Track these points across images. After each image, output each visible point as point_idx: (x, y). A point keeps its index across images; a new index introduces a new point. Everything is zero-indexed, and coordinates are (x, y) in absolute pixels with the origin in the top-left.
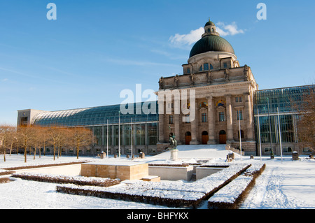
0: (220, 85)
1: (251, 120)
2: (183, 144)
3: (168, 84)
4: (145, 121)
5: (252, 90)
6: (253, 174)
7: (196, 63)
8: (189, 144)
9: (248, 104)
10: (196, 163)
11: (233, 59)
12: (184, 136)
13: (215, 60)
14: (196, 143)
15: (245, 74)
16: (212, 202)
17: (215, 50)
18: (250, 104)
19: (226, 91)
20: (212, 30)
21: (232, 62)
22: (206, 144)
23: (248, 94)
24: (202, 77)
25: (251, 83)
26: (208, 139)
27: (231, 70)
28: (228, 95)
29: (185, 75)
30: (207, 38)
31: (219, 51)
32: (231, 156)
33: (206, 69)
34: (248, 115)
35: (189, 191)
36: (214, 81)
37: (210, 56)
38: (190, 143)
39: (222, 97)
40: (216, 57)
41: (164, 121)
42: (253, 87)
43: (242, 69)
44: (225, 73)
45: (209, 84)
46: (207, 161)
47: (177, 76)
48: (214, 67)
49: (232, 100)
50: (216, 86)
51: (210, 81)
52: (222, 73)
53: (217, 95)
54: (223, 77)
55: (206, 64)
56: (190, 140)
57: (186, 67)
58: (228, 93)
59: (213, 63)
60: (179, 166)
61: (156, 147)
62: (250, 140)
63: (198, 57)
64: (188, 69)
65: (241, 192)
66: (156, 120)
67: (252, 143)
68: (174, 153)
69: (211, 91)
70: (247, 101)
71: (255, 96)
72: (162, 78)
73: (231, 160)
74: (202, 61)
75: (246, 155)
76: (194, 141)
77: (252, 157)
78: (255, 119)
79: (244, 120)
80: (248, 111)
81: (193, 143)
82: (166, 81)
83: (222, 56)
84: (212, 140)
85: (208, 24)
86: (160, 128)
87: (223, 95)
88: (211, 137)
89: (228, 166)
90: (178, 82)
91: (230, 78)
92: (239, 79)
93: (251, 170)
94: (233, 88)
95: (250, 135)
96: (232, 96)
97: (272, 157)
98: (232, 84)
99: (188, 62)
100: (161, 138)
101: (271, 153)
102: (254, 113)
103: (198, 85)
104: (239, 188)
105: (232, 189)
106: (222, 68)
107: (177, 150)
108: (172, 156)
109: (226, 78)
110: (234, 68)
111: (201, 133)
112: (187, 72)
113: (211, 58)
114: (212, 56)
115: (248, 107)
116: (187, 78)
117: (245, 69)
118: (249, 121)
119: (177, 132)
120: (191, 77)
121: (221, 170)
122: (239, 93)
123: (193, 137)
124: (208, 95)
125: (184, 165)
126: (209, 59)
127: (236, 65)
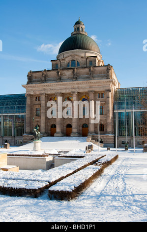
0: (85, 82)
1: (111, 115)
2: (48, 136)
3: (36, 78)
4: (13, 113)
5: (114, 88)
6: (103, 164)
7: (64, 60)
8: (53, 136)
9: (109, 100)
10: (57, 153)
11: (99, 58)
12: (50, 128)
13: (82, 57)
14: (60, 135)
15: (108, 72)
16: (53, 191)
17: (82, 49)
18: (111, 101)
19: (90, 87)
20: (81, 29)
21: (97, 61)
22: (70, 136)
23: (109, 91)
24: (68, 73)
25: (112, 81)
26: (71, 132)
27: (96, 68)
28: (91, 91)
29: (53, 70)
30: (76, 37)
31: (86, 49)
32: (90, 148)
33: (73, 65)
34: (109, 111)
35: (35, 180)
36: (80, 78)
37: (78, 54)
38: (55, 135)
39: (86, 93)
40: (83, 55)
41: (31, 113)
42: (115, 85)
43: (106, 68)
44: (90, 70)
45: (74, 79)
46: (67, 152)
47: (45, 71)
48: (80, 64)
49: (94, 96)
50: (81, 82)
51: (75, 77)
52: (87, 70)
53: (81, 91)
54: (87, 74)
55: (73, 61)
56: (55, 132)
57: (54, 62)
58: (91, 89)
59: (80, 60)
60: (39, 156)
61: (23, 138)
62: (109, 133)
63: (67, 54)
64: (57, 65)
65: (83, 181)
66: (23, 112)
67: (111, 136)
68: (37, 144)
69: (76, 86)
70: (109, 97)
71: (115, 93)
72: (30, 72)
73: (90, 151)
74: (70, 58)
75: (104, 147)
76: (58, 133)
77: (108, 149)
78: (114, 114)
79: (105, 115)
80: (109, 107)
81: (58, 135)
82: (34, 75)
83: (88, 55)
84: (75, 133)
85: (78, 23)
86: (27, 120)
87: (86, 90)
88: (74, 130)
89: (83, 157)
90: (46, 76)
91: (95, 75)
92: (103, 77)
93: (103, 160)
94: (97, 84)
95: (110, 129)
96: (95, 92)
97: (126, 149)
98: (95, 81)
99: (57, 58)
100: (27, 129)
101: (125, 146)
102: (114, 109)
103: (65, 80)
104: (84, 177)
105: (77, 178)
106: (88, 65)
107: (40, 141)
108: (35, 147)
109: (91, 76)
110: (99, 66)
111: (65, 125)
112: (55, 68)
113: (78, 56)
114: (79, 54)
115: (109, 103)
116: (54, 73)
117: (108, 67)
118: (109, 116)
119: (43, 125)
120: (58, 72)
121: (75, 160)
122: (101, 89)
123: (58, 129)
124: (73, 90)
125: (43, 156)
126: (76, 57)
127: (101, 64)
